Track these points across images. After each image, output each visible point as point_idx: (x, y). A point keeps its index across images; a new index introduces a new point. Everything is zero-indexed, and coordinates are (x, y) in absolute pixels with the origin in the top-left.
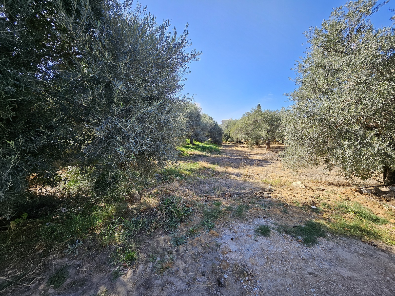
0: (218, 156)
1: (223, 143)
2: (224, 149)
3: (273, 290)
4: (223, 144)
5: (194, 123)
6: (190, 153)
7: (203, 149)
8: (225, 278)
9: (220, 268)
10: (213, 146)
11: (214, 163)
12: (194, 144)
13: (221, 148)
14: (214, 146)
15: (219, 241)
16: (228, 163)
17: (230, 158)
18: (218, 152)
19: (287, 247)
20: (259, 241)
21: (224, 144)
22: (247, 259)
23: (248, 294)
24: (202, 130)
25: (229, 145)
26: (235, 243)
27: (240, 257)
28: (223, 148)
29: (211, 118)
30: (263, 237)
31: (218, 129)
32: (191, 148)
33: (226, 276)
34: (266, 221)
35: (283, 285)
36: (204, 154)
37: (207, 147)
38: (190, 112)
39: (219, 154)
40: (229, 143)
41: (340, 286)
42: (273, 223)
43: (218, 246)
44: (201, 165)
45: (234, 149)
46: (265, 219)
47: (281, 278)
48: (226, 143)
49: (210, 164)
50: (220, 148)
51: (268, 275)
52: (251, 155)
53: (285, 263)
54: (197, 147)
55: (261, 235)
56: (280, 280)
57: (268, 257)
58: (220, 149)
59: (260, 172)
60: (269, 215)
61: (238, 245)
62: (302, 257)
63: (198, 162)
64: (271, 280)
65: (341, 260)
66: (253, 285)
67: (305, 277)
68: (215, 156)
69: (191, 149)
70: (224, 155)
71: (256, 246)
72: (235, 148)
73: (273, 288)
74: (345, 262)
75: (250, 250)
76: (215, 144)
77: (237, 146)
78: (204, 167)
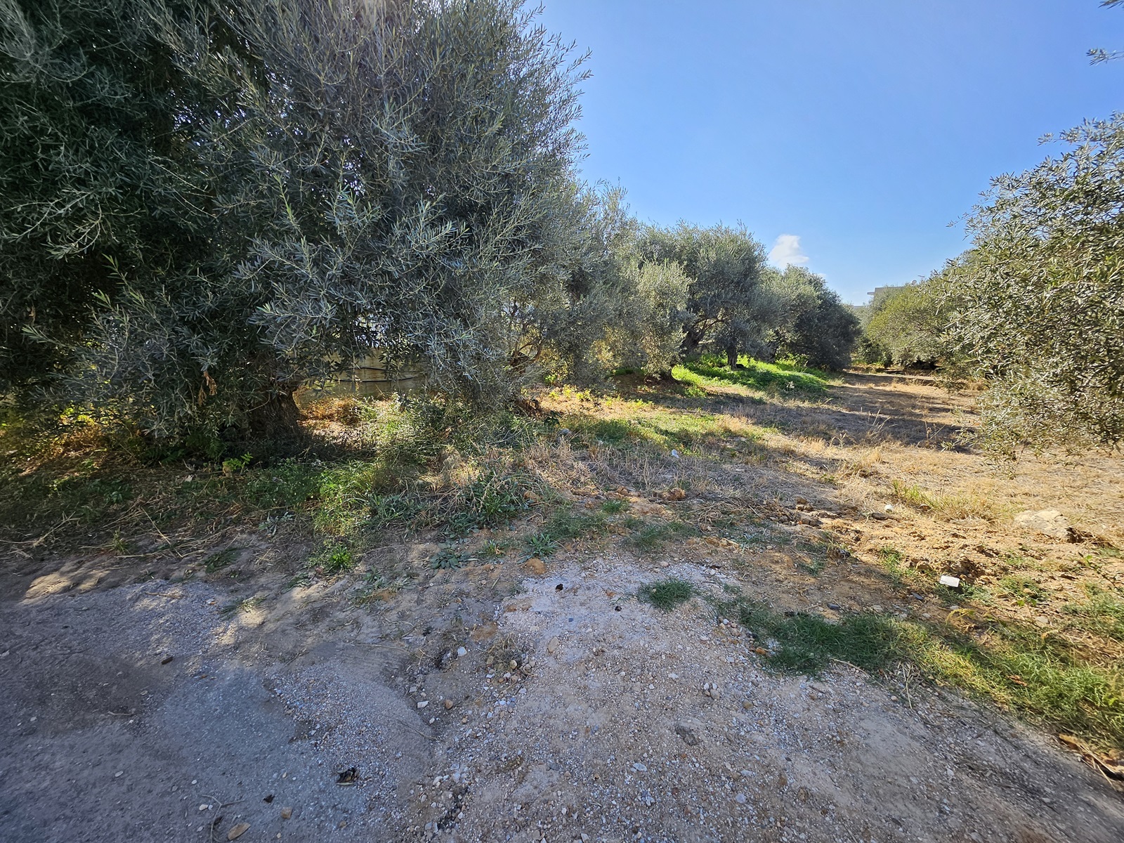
0: (807, 404)
1: (856, 369)
2: (847, 385)
3: (537, 720)
4: (856, 372)
5: (729, 296)
6: (709, 389)
7: (765, 381)
8: (455, 655)
9: (468, 634)
10: (808, 375)
11: (768, 424)
12: (740, 367)
13: (837, 383)
14: (811, 376)
15: (529, 584)
16: (822, 427)
17: (844, 415)
18: (815, 393)
19: (688, 648)
20: (624, 612)
21: (860, 373)
22: (546, 637)
23: (476, 703)
24: (755, 318)
25: (879, 374)
26: (558, 598)
27: (534, 629)
28: (846, 382)
29: (816, 283)
30: (647, 606)
31: (842, 317)
32: (722, 377)
33: (462, 651)
34: (710, 576)
35: (571, 723)
36: (758, 395)
37: (781, 376)
38: (718, 260)
39: (813, 400)
40: (879, 370)
41: (741, 798)
42: (727, 588)
43: (514, 591)
44: (720, 423)
45: (888, 388)
46: (713, 572)
47: (585, 706)
48: (868, 370)
49: (753, 424)
50: (832, 383)
51: (558, 687)
52: (947, 410)
53: (634, 680)
54: (745, 375)
55: (646, 601)
56: (576, 709)
57: (603, 651)
58: (832, 387)
59: (931, 467)
60: (739, 566)
61: (559, 603)
62: (706, 686)
63: (717, 416)
64: (554, 701)
65: (843, 745)
66: (505, 692)
67: (653, 732)
68: (792, 404)
69: (720, 380)
70: (828, 403)
71: (602, 620)
72: (893, 384)
73: (539, 717)
74: (854, 753)
75: (574, 623)
76: (821, 369)
77: (902, 380)
78: (727, 431)
